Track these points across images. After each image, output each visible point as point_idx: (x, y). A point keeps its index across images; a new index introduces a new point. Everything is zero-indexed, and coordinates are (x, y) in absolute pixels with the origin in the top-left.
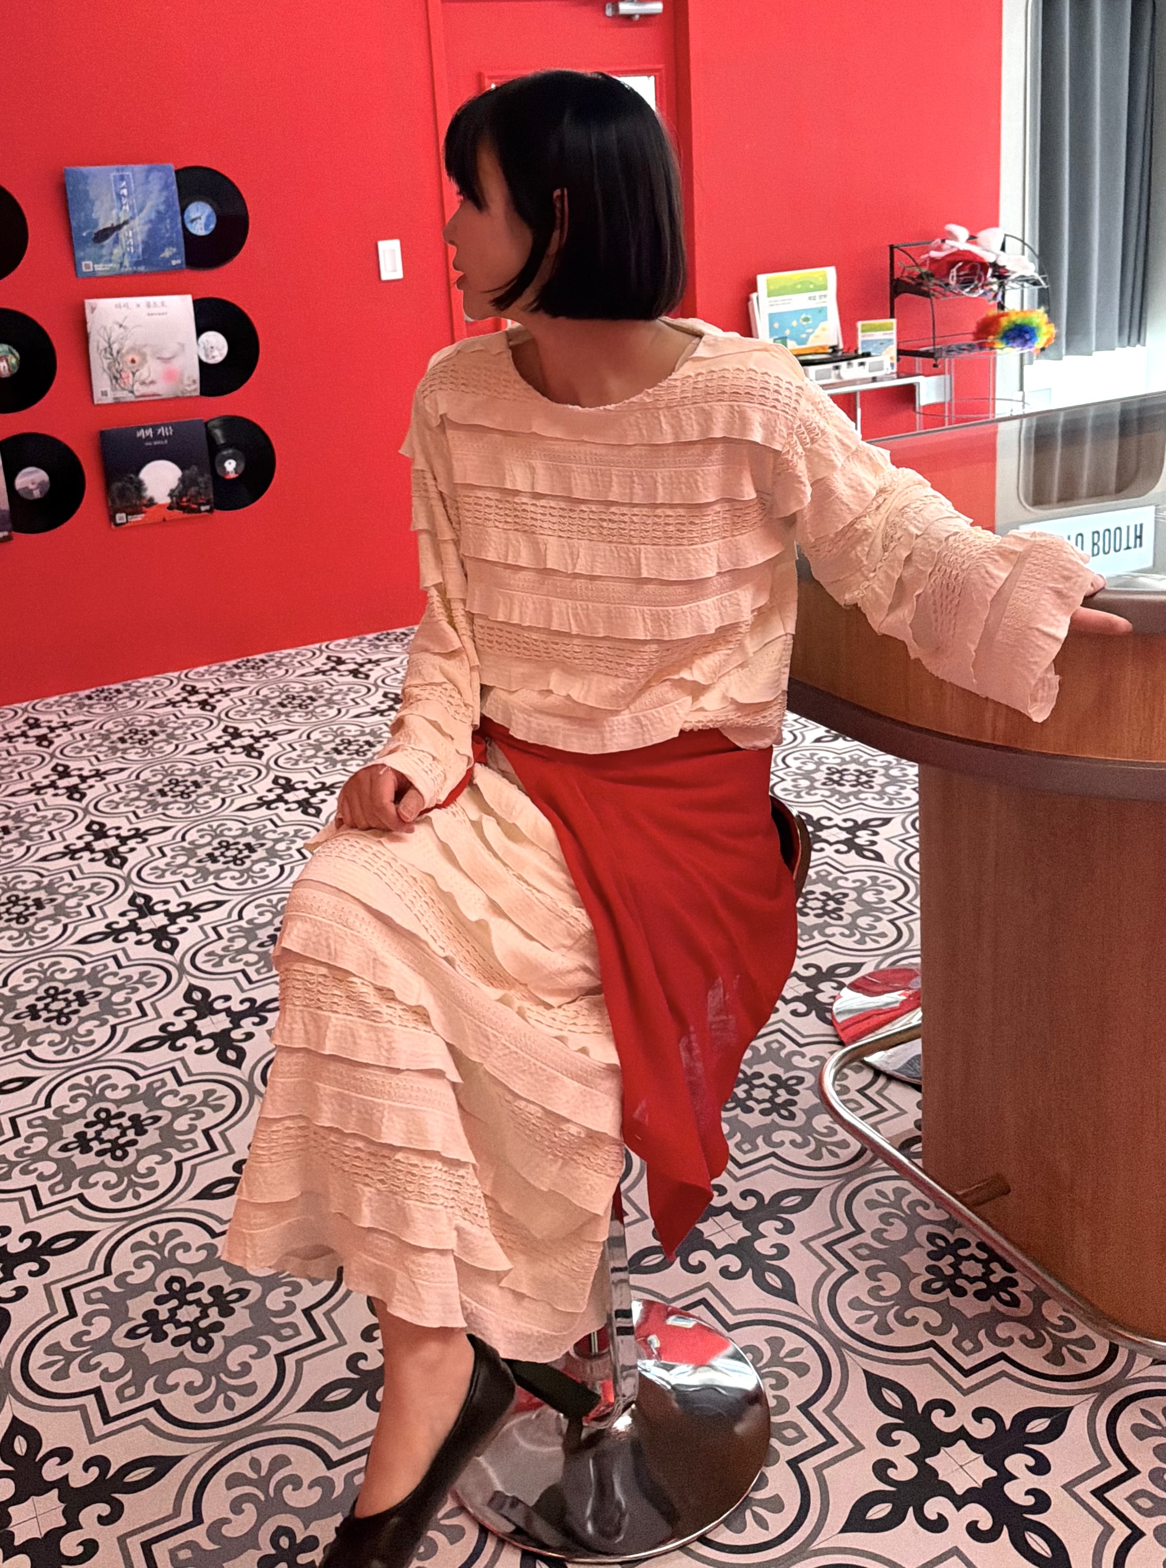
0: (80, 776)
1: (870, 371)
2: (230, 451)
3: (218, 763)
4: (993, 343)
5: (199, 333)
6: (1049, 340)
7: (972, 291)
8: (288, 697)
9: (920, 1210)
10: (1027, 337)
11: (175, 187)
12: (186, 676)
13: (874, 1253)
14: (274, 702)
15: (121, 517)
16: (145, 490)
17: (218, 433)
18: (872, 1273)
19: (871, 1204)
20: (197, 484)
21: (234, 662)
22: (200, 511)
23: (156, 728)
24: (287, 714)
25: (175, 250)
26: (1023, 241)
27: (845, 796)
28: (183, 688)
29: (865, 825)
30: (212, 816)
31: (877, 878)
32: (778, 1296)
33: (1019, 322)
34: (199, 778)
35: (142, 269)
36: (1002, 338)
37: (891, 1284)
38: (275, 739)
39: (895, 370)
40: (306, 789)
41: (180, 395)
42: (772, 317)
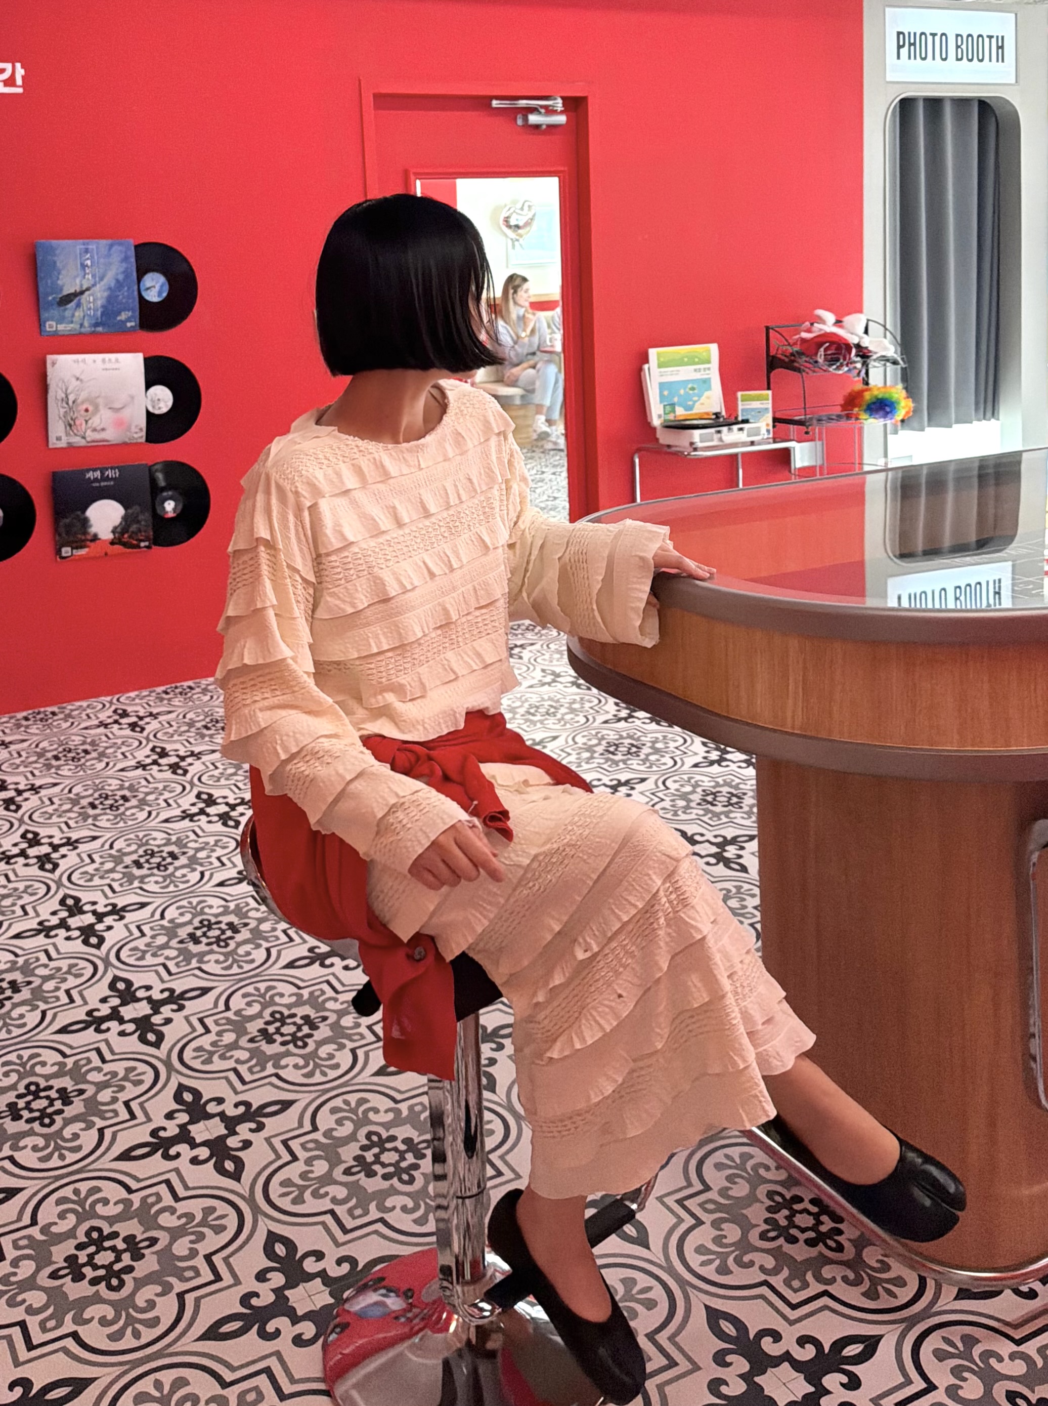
0: (16, 790)
1: (748, 436)
2: (170, 493)
3: (146, 779)
4: (858, 414)
5: (148, 386)
6: (907, 413)
7: (838, 368)
8: (212, 721)
9: (762, 1171)
10: (888, 409)
11: (133, 260)
12: (118, 700)
13: (720, 1208)
14: (199, 725)
15: (66, 551)
16: (91, 526)
17: (160, 476)
18: (716, 1224)
19: (719, 1166)
20: (138, 522)
21: (163, 688)
22: (138, 547)
23: (88, 747)
24: (211, 736)
25: (130, 314)
26: (884, 326)
27: (717, 815)
28: (115, 711)
29: (734, 841)
30: (139, 826)
31: (741, 887)
32: (632, 1243)
33: (880, 396)
34: (127, 793)
35: (100, 329)
36: (865, 411)
37: (733, 1233)
38: (199, 759)
39: (771, 436)
40: (227, 804)
41: (127, 440)
42: (662, 386)
